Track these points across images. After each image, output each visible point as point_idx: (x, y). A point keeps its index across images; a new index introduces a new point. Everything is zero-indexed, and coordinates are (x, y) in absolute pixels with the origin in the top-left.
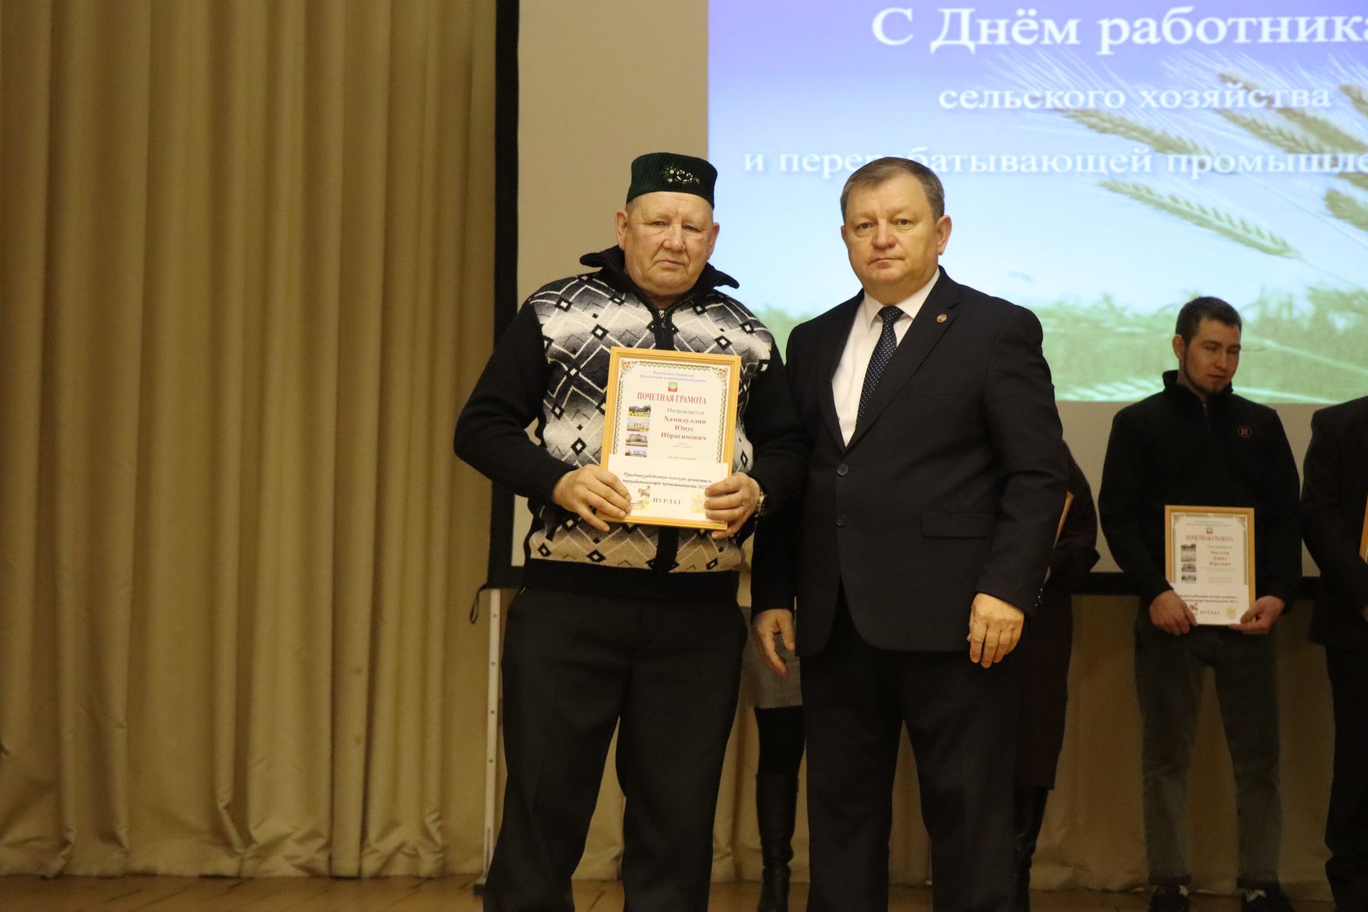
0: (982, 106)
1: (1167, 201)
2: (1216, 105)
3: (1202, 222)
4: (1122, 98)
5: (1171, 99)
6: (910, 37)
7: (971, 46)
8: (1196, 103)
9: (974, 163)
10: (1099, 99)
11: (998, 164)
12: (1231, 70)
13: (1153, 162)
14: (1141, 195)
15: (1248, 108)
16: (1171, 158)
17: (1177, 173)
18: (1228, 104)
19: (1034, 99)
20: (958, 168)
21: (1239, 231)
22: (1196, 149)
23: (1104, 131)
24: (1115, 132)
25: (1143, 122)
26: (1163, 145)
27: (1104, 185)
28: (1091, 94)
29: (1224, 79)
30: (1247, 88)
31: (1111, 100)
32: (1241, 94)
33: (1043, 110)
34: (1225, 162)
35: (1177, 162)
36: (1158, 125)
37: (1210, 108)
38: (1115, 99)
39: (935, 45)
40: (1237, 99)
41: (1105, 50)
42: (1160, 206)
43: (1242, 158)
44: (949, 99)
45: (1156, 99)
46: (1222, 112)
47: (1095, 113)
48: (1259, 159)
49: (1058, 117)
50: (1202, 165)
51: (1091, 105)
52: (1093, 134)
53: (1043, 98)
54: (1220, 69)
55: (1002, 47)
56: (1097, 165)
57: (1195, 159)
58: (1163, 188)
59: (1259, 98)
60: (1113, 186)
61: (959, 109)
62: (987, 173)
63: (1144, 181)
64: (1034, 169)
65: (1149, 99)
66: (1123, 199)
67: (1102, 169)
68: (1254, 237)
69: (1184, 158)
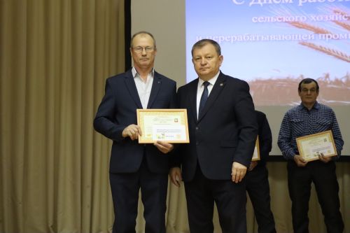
0: (265, 21)
1: (319, 47)
2: (333, 19)
3: (329, 53)
4: (305, 18)
5: (320, 18)
6: (243, 2)
7: (261, 4)
8: (327, 19)
9: (263, 38)
10: (299, 18)
11: (270, 38)
12: (337, 9)
13: (315, 36)
14: (312, 46)
15: (342, 20)
16: (320, 35)
17: (322, 39)
18: (337, 19)
19: (280, 19)
20: (258, 39)
21: (340, 56)
22: (327, 33)
23: (301, 28)
24: (304, 28)
25: (312, 25)
26: (318, 31)
27: (300, 43)
28: (297, 17)
29: (335, 12)
30: (342, 14)
31: (302, 19)
32: (340, 16)
33: (282, 22)
34: (336, 36)
35: (322, 36)
36: (316, 26)
37: (331, 21)
38: (303, 18)
39: (251, 4)
40: (339, 18)
41: (300, 4)
42: (317, 49)
43: (341, 35)
44: (255, 19)
45: (316, 18)
46: (334, 21)
47: (298, 23)
48: (346, 35)
49: (287, 24)
50: (329, 37)
51: (296, 20)
52: (297, 29)
53: (282, 19)
54: (334, 9)
55: (270, 4)
56: (298, 37)
57: (327, 35)
58: (318, 44)
59: (345, 17)
60: (303, 44)
61: (258, 23)
62: (267, 41)
63: (312, 42)
64: (280, 39)
65: (313, 18)
66: (306, 47)
67: (300, 39)
68: (344, 57)
69: (324, 35)
